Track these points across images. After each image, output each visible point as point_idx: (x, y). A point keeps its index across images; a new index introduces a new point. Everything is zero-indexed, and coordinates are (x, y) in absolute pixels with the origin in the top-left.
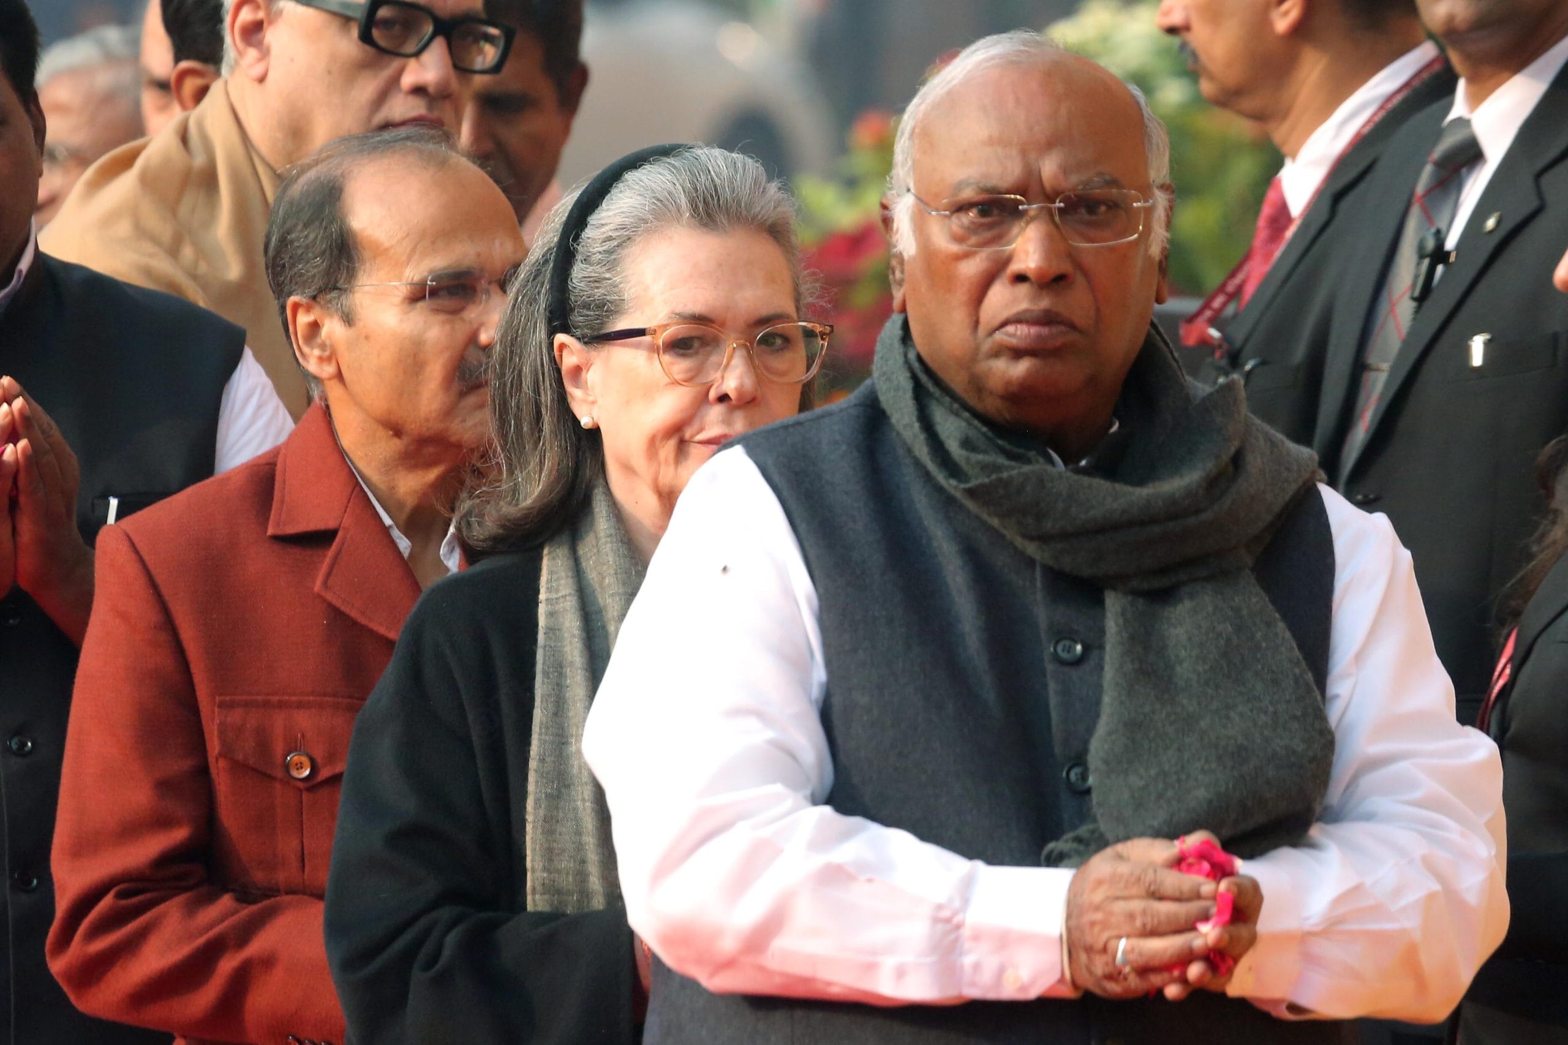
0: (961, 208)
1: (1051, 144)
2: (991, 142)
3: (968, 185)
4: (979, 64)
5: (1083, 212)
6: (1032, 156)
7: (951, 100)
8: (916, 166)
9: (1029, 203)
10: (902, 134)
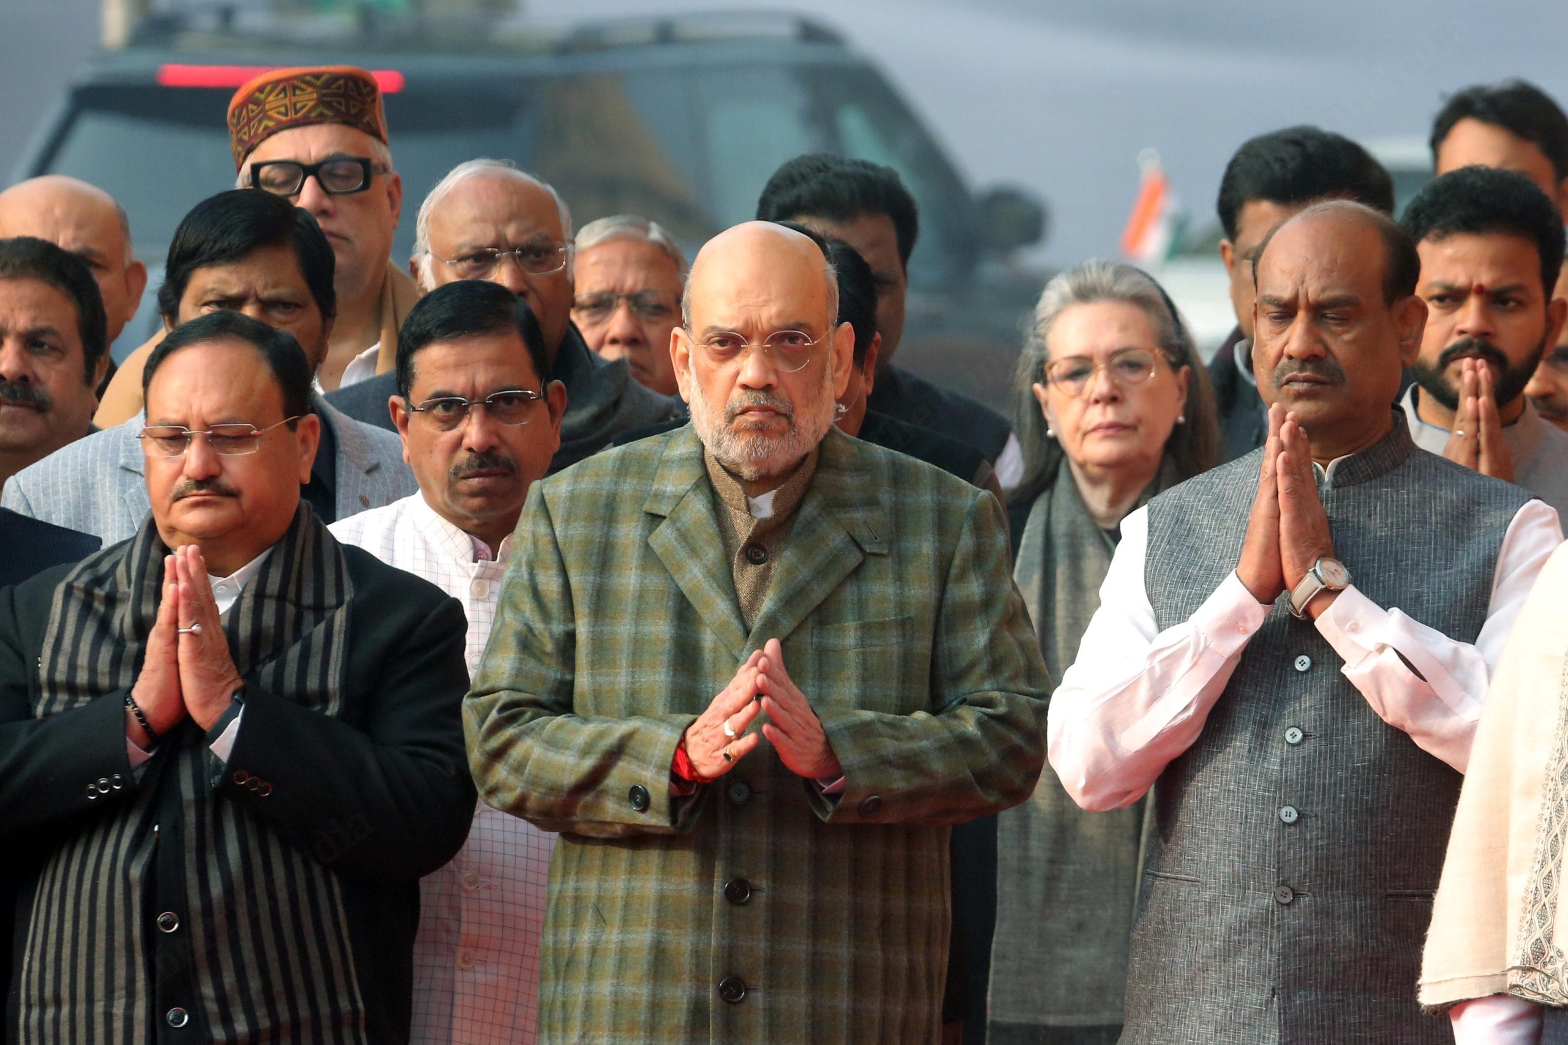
0: (462, 259)
1: (510, 218)
2: (475, 220)
3: (465, 245)
4: (463, 178)
5: (532, 257)
6: (500, 227)
7: (450, 199)
8: (432, 239)
9: (502, 252)
10: (421, 220)
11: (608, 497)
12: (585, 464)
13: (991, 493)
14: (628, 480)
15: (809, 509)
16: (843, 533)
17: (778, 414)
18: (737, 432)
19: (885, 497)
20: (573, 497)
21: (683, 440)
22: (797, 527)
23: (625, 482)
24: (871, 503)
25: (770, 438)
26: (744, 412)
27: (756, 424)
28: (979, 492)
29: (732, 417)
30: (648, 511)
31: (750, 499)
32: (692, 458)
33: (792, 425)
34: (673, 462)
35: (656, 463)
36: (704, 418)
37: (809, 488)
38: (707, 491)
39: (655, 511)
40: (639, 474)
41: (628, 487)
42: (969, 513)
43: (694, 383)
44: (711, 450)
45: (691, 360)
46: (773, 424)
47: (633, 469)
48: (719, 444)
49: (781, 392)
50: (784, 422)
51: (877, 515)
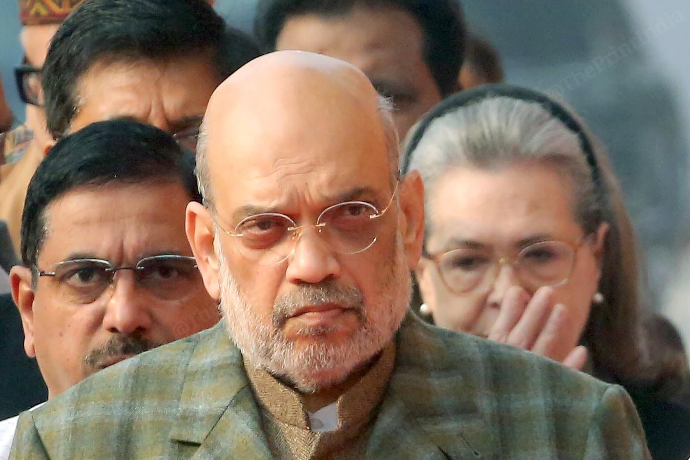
11: (121, 426)
12: (87, 385)
13: (622, 388)
14: (146, 402)
15: (387, 421)
16: (435, 448)
17: (344, 310)
18: (291, 338)
19: (485, 403)
20: (76, 430)
21: (213, 344)
22: (374, 443)
23: (142, 405)
24: (467, 410)
25: (336, 344)
26: (300, 313)
27: (316, 328)
28: (606, 388)
29: (282, 321)
30: (177, 438)
31: (310, 413)
32: (228, 365)
33: (362, 320)
34: (203, 374)
35: (181, 377)
36: (243, 322)
37: (385, 395)
38: (250, 405)
39: (185, 439)
40: (160, 392)
41: (146, 411)
42: (594, 419)
43: (226, 275)
44: (254, 362)
45: (217, 244)
46: (339, 326)
47: (152, 387)
48: (268, 353)
49: (345, 280)
50: (352, 318)
51: (475, 425)
